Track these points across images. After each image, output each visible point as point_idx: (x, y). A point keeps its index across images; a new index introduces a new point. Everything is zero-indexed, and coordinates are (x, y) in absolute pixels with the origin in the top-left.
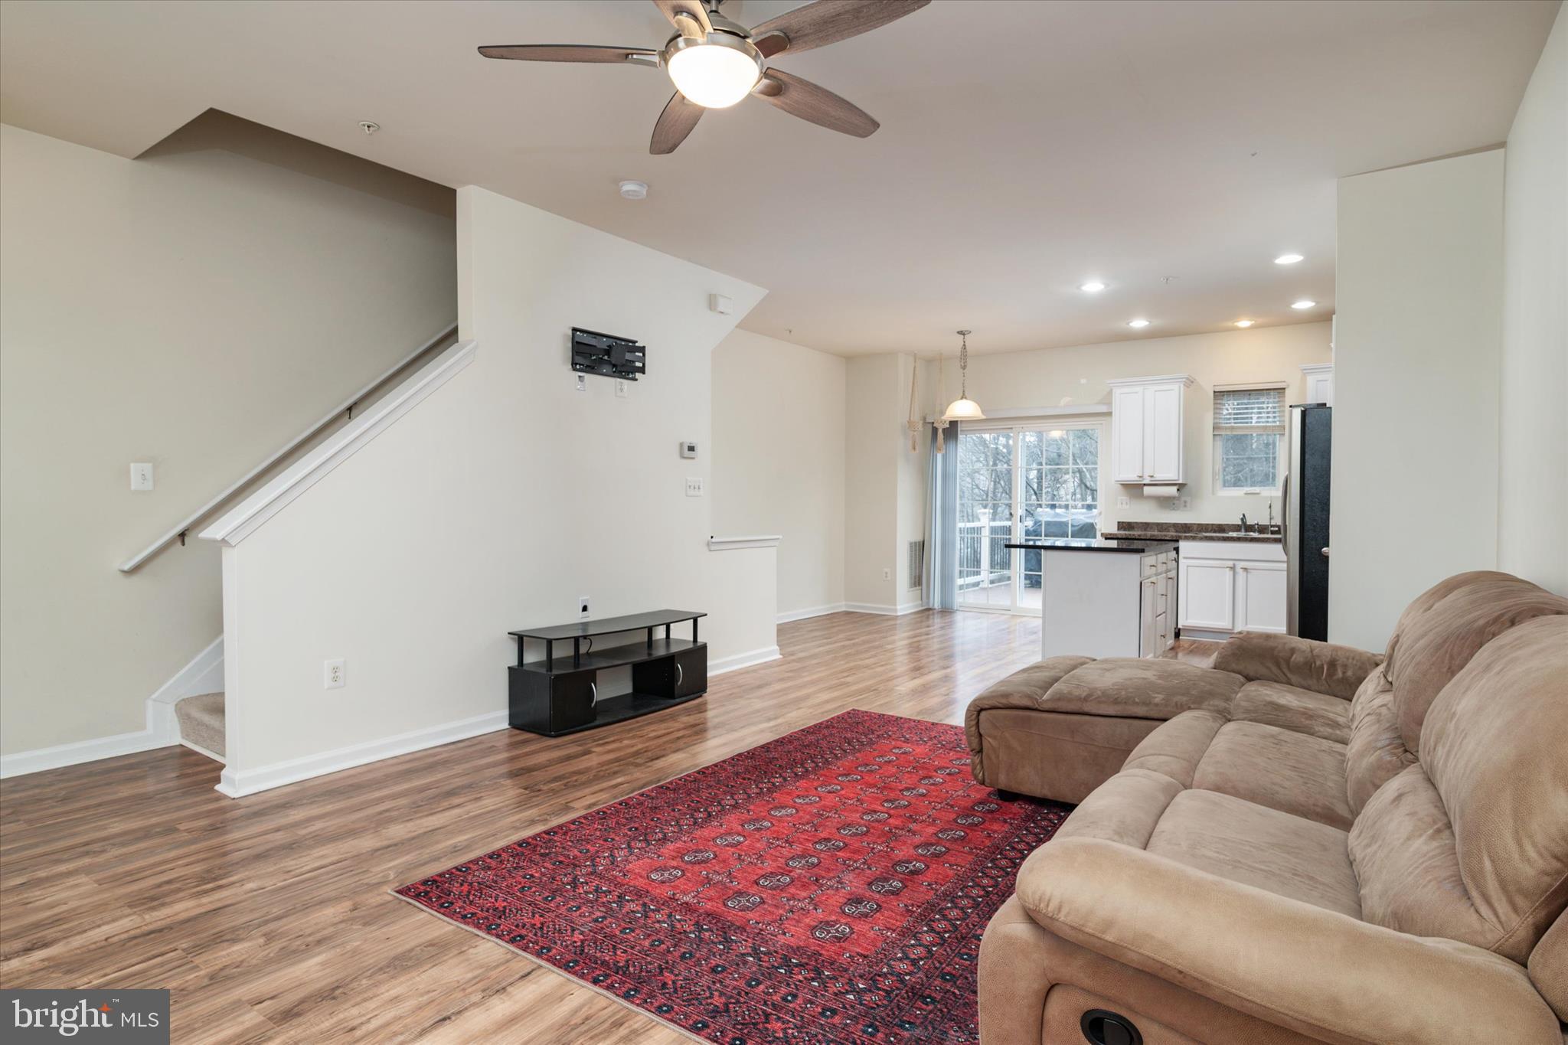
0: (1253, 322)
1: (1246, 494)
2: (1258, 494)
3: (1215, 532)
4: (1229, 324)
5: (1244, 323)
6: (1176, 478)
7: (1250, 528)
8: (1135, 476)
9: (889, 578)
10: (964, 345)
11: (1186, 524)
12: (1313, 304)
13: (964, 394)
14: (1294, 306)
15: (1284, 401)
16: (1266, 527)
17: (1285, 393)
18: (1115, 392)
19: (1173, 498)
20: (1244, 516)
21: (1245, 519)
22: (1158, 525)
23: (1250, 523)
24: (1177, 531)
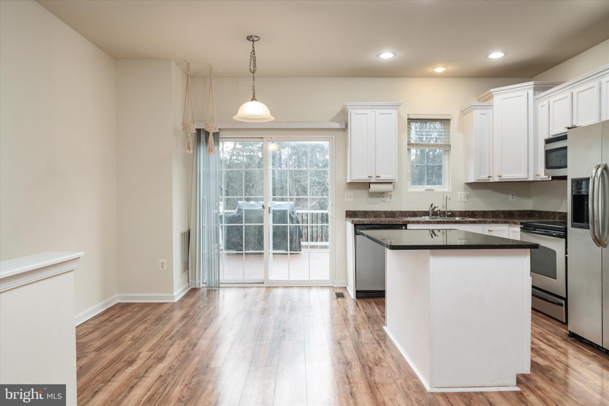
0: (445, 69)
1: (426, 190)
2: (433, 190)
3: (411, 216)
4: (429, 70)
5: (440, 70)
6: (394, 179)
7: (435, 214)
8: (367, 176)
9: (165, 268)
10: (253, 51)
11: (392, 212)
12: (503, 55)
13: (254, 96)
14: (489, 56)
15: (449, 128)
16: (444, 212)
17: (449, 123)
18: (351, 112)
19: (383, 193)
20: (432, 205)
21: (433, 207)
22: (374, 212)
23: (436, 210)
24: (386, 217)
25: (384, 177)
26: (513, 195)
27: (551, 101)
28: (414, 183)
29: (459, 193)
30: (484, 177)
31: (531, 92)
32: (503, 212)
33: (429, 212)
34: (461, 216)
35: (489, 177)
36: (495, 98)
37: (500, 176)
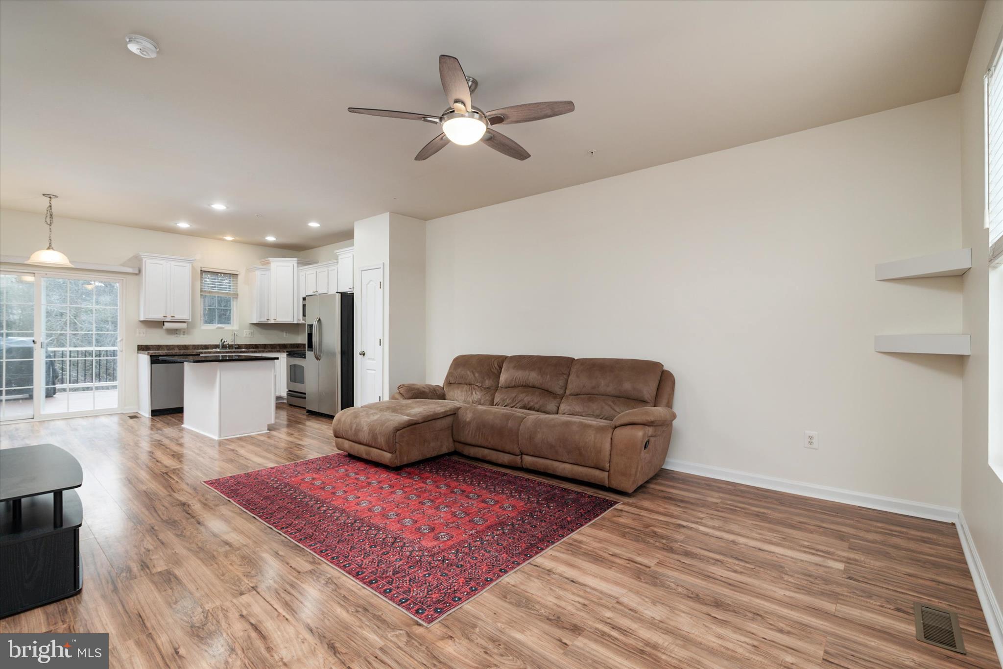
0: (233, 238)
1: (217, 328)
2: (223, 328)
3: (203, 349)
4: (221, 237)
5: (229, 238)
6: (188, 318)
7: (224, 346)
8: (162, 316)
10: (50, 206)
11: (185, 345)
12: (275, 239)
13: (50, 245)
14: (266, 238)
15: (237, 281)
16: (232, 345)
17: (237, 277)
18: (145, 261)
19: (177, 330)
20: (222, 340)
21: (223, 341)
22: (167, 346)
23: (225, 343)
24: (179, 350)
25: (178, 317)
26: (286, 333)
27: (307, 273)
28: (206, 322)
29: (245, 331)
30: (263, 320)
31: (296, 265)
32: (279, 345)
33: (219, 345)
34: (246, 348)
35: (268, 320)
36: (272, 264)
37: (275, 320)
